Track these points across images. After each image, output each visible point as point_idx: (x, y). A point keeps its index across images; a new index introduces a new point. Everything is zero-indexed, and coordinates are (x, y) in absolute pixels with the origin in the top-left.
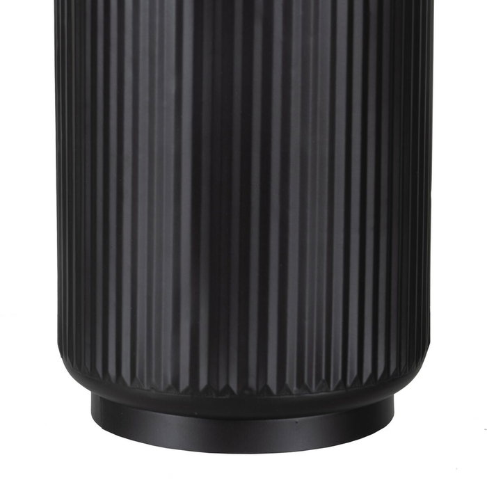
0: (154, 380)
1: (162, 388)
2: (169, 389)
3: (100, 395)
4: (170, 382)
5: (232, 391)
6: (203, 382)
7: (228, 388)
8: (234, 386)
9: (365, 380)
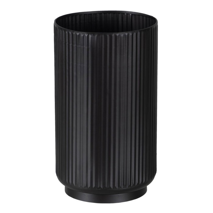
0: (81, 185)
1: (83, 187)
2: (85, 187)
3: (67, 187)
4: (85, 185)
5: (101, 188)
6: (94, 186)
7: (100, 187)
8: (102, 187)
9: (140, 183)
